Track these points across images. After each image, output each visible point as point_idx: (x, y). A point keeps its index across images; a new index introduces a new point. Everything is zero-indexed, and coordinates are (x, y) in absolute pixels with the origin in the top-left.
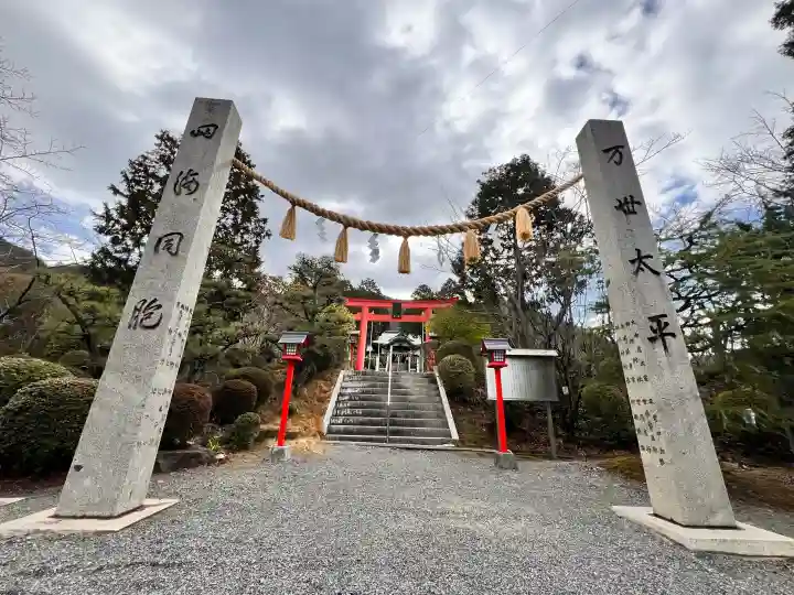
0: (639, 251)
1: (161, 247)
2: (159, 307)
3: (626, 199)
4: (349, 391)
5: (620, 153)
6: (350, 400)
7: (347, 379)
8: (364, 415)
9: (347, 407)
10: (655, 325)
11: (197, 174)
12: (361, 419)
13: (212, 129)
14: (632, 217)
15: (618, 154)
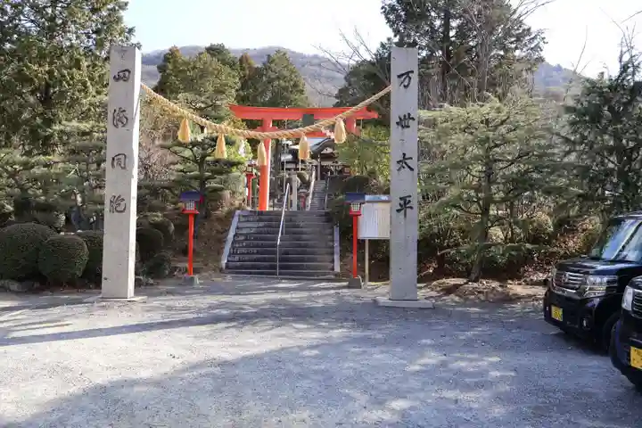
0: (404, 154)
1: (115, 164)
2: (123, 200)
3: (405, 116)
4: (244, 231)
5: (410, 78)
6: (246, 239)
7: (242, 219)
8: (258, 253)
9: (243, 247)
10: (402, 202)
11: (124, 111)
12: (255, 256)
13: (127, 73)
14: (406, 130)
15: (407, 79)
